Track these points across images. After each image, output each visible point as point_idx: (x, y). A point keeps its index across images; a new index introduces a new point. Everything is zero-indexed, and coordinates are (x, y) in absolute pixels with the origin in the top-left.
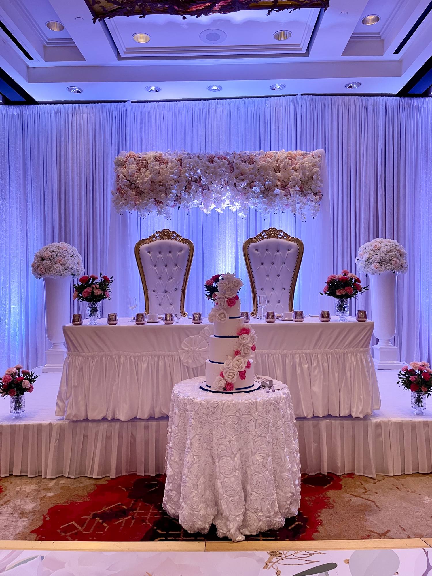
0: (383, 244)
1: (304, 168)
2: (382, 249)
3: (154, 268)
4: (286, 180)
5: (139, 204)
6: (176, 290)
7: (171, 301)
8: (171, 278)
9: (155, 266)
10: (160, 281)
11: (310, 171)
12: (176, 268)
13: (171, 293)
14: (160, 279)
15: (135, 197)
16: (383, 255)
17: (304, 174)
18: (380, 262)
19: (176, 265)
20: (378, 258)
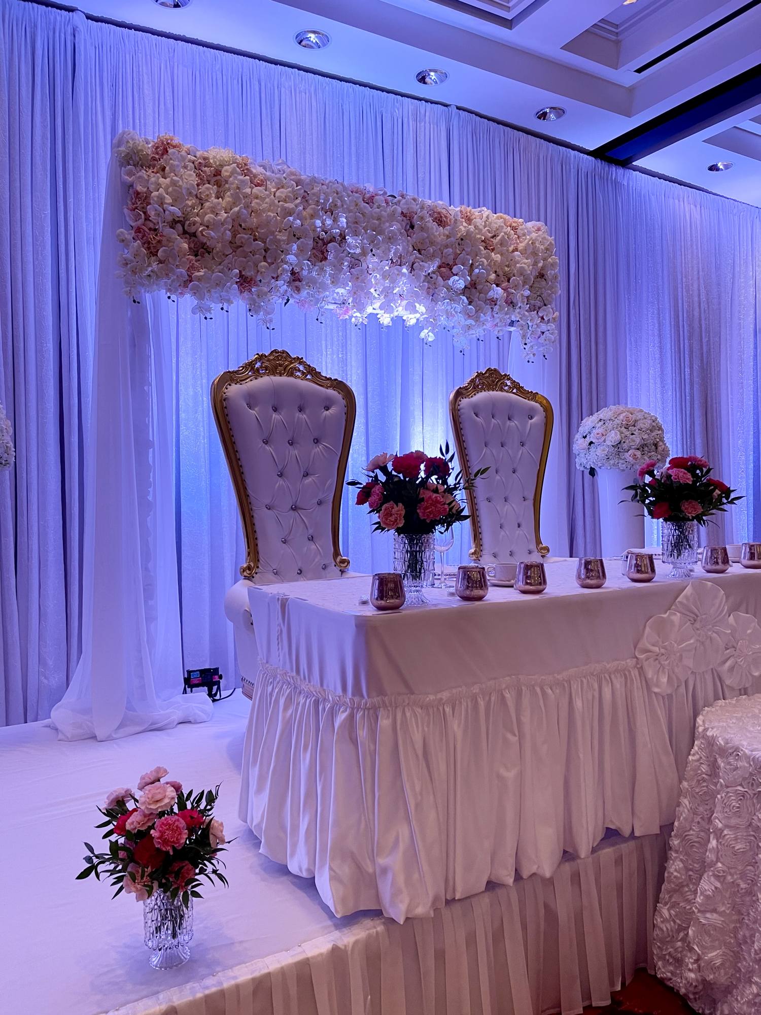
3: (267, 448)
5: (199, 279)
6: (320, 503)
7: (311, 531)
8: (306, 475)
9: (266, 442)
10: (281, 482)
12: (319, 449)
13: (313, 511)
14: (281, 475)
15: (188, 259)
16: (645, 436)
18: (641, 448)
19: (317, 441)
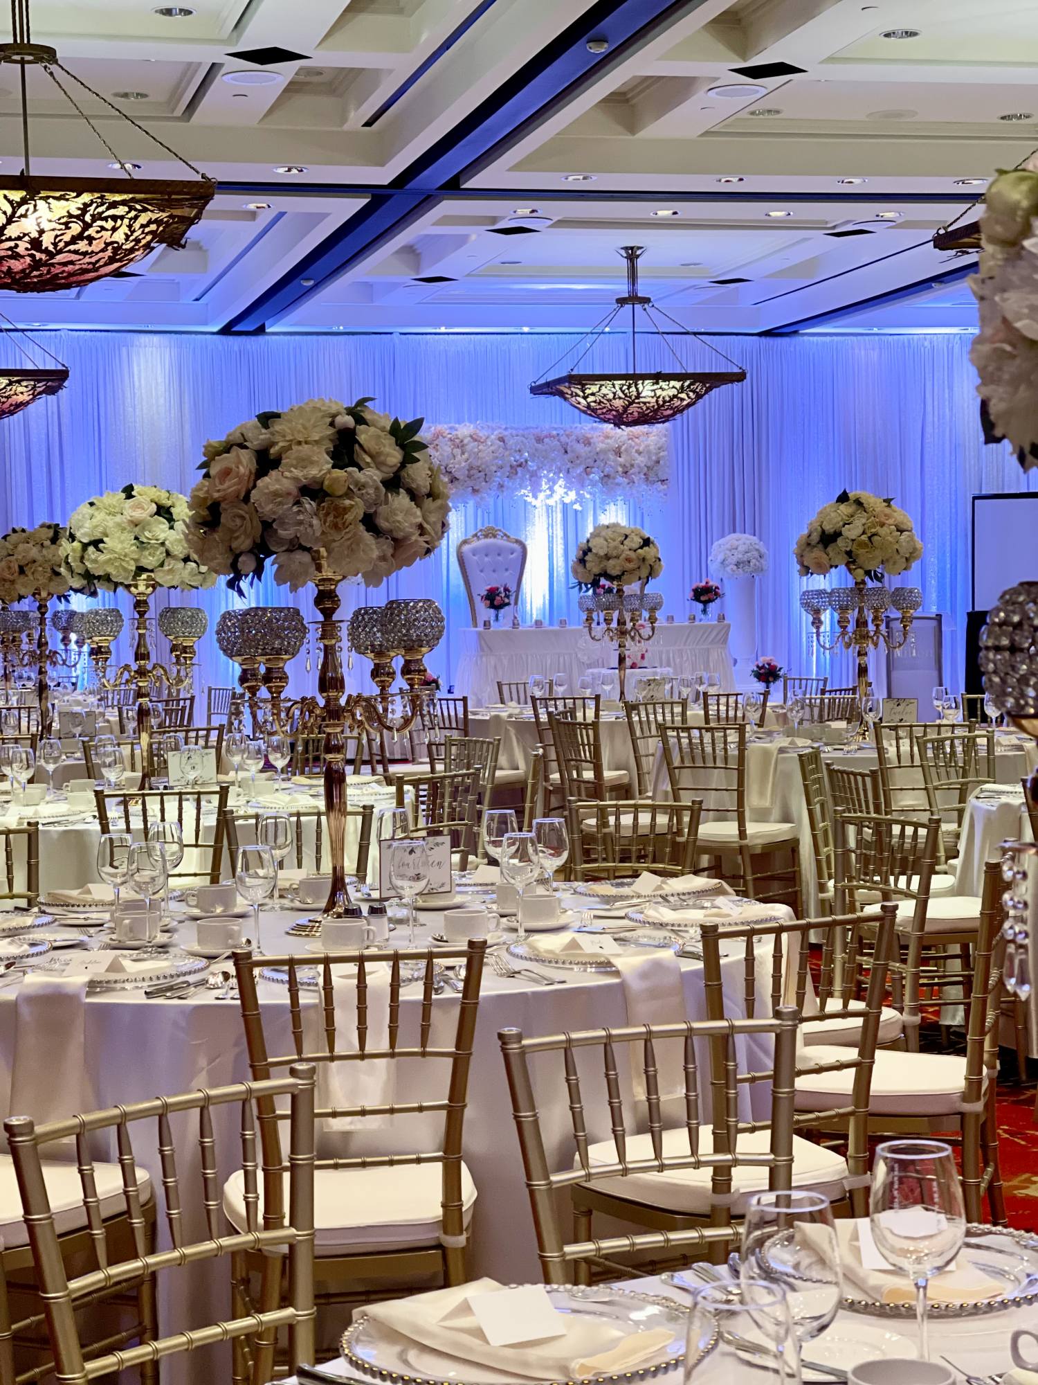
0: (740, 542)
1: (649, 452)
2: (740, 549)
4: (628, 465)
9: (482, 571)
11: (657, 454)
12: (507, 574)
16: (740, 556)
17: (649, 458)
18: (737, 564)
19: (507, 570)
20: (734, 559)
